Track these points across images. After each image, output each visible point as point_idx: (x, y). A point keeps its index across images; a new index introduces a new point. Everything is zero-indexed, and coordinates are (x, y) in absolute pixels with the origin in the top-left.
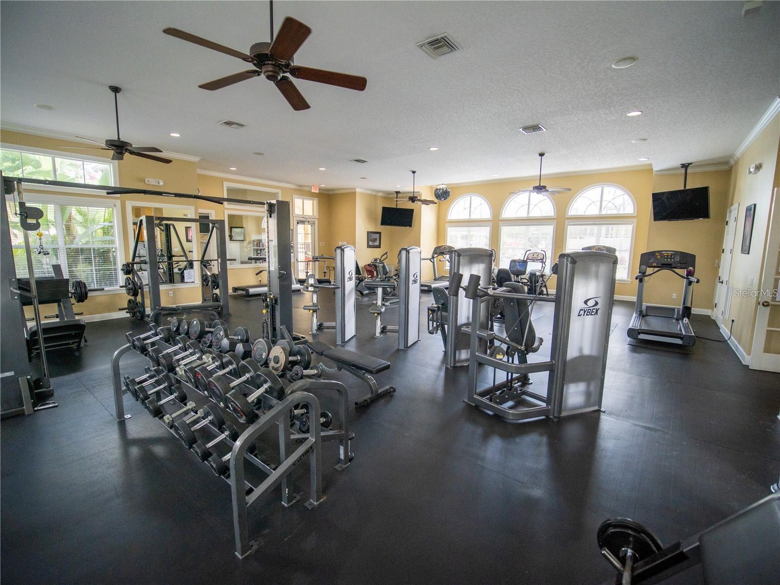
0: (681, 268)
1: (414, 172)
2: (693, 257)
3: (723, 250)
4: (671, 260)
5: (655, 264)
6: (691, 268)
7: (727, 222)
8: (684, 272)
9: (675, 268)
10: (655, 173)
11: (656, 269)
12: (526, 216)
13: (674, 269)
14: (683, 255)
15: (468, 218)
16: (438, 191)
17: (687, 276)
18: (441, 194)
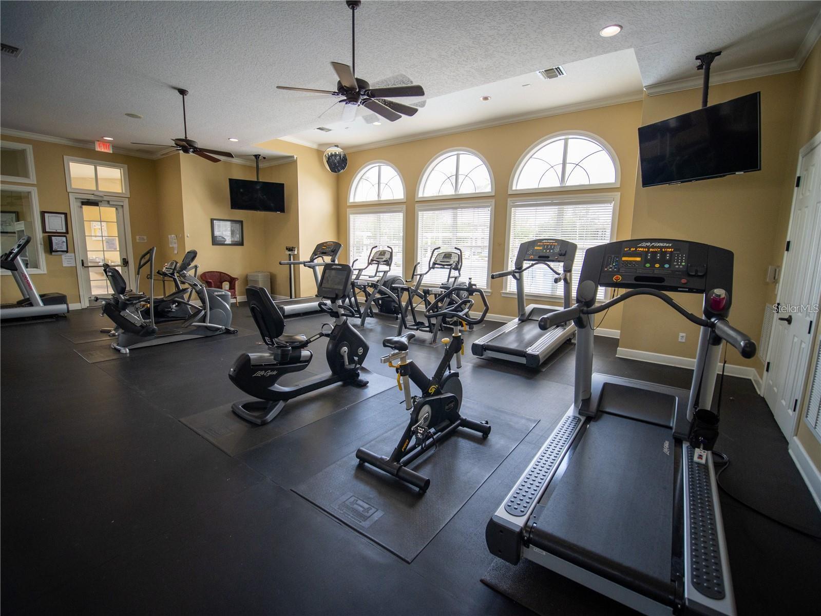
0: (691, 291)
1: (183, 92)
2: (726, 257)
3: (789, 243)
4: (662, 266)
5: (618, 278)
6: (720, 292)
7: (799, 178)
8: (696, 303)
9: (674, 289)
10: (647, 92)
11: (622, 291)
12: (454, 193)
13: (669, 294)
14: (697, 251)
15: (377, 199)
16: (333, 157)
17: (708, 314)
18: (338, 162)
